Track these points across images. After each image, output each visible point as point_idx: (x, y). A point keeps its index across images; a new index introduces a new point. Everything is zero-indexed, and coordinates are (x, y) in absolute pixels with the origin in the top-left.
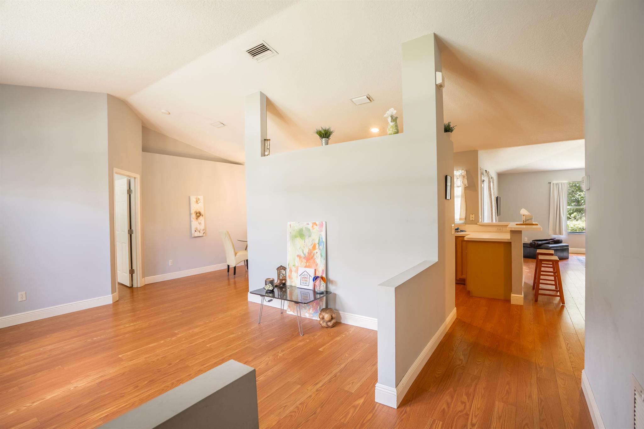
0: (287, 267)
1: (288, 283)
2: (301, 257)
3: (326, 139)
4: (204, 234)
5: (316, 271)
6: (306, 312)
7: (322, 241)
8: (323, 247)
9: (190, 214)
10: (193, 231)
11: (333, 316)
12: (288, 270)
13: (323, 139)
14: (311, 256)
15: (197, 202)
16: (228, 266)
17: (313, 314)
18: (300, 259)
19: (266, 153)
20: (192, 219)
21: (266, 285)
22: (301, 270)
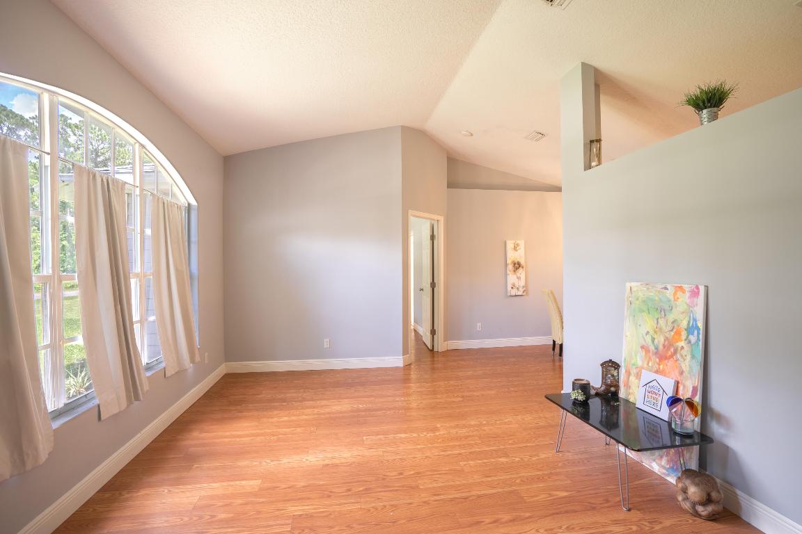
0: (623, 365)
1: (622, 394)
2: (649, 351)
3: (710, 109)
4: (523, 292)
5: (680, 385)
6: (654, 460)
7: (696, 324)
8: (697, 338)
9: (506, 265)
10: (509, 288)
11: (714, 495)
12: (623, 371)
13: (705, 111)
14: (670, 353)
15: (515, 249)
16: (554, 342)
17: (667, 470)
18: (646, 353)
19: (593, 164)
20: (508, 272)
21: (573, 390)
22: (647, 376)
